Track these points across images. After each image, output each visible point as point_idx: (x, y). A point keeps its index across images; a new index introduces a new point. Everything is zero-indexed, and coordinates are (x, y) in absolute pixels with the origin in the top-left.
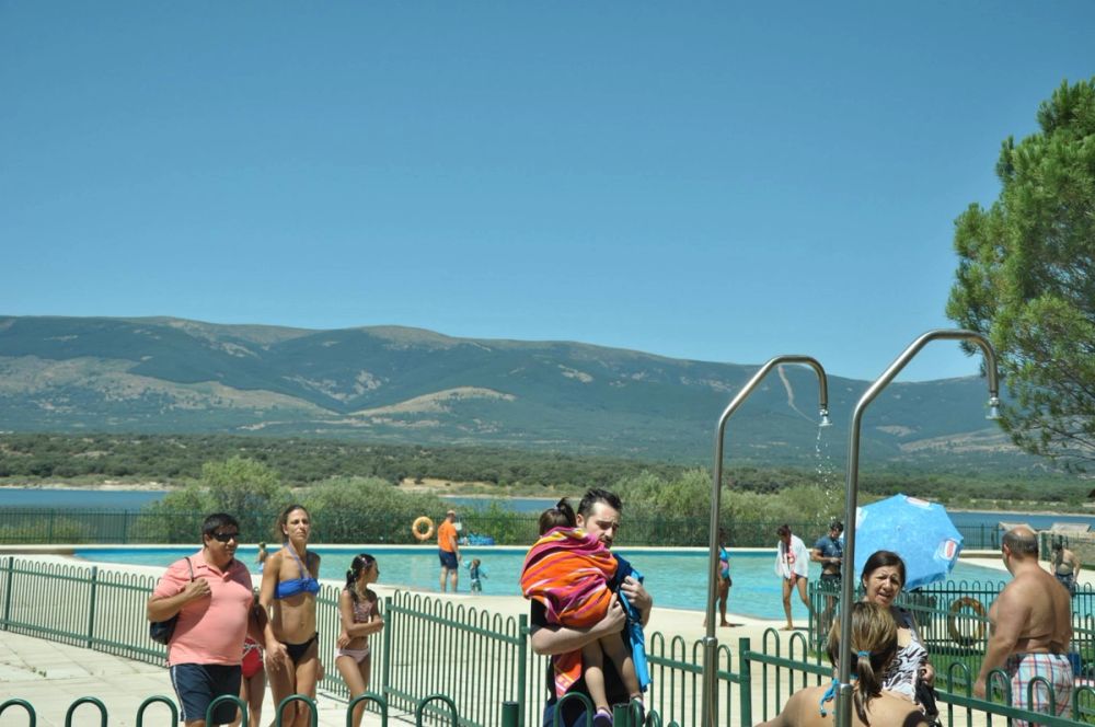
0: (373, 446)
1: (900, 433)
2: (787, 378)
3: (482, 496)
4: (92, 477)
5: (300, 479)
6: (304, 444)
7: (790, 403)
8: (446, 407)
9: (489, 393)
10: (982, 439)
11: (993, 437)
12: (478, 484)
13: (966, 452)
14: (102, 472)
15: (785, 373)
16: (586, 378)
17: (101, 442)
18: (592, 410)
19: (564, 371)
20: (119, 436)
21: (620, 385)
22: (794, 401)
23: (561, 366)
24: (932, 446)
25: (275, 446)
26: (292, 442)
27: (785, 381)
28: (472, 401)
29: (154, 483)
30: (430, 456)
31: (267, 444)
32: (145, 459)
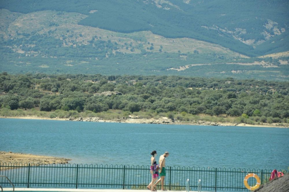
5: (276, 115)
6: (240, 84)
20: (93, 77)
25: (216, 85)
26: (229, 82)
29: (165, 118)
31: (209, 85)
32: (146, 98)
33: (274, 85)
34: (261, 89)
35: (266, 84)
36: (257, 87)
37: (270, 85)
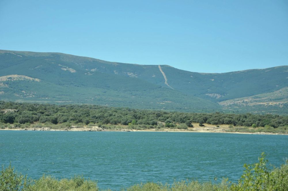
1: (217, 97)
2: (163, 71)
7: (166, 83)
8: (6, 85)
9: (27, 77)
10: (258, 99)
11: (263, 99)
13: (254, 105)
15: (162, 69)
16: (72, 71)
18: (78, 86)
19: (62, 67)
21: (90, 74)
22: (168, 82)
23: (59, 65)
24: (236, 103)
27: (163, 73)
28: (20, 82)
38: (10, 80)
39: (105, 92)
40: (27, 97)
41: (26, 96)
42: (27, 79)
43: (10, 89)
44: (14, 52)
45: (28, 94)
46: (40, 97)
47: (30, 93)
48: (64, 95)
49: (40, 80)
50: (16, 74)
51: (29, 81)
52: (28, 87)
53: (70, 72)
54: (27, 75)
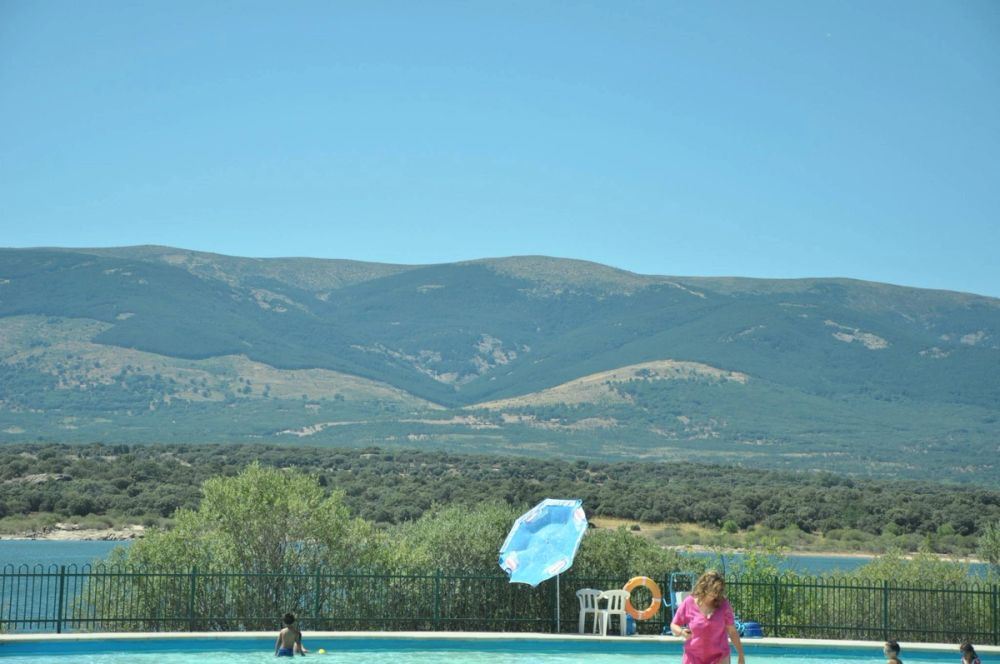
0: (505, 462)
3: (696, 548)
4: (36, 518)
6: (389, 459)
8: (628, 396)
9: (703, 370)
12: (688, 528)
14: (50, 509)
16: (874, 342)
17: (51, 457)
18: (889, 400)
19: (836, 330)
20: (81, 448)
21: (939, 354)
23: (829, 323)
25: (339, 462)
26: (368, 456)
28: (675, 384)
29: (139, 528)
30: (603, 479)
31: (326, 460)
32: (123, 485)
33: (457, 460)
34: (431, 470)
35: (443, 460)
36: (424, 465)
37: (450, 461)
38: (641, 378)
39: (991, 421)
40: (692, 438)
41: (688, 435)
42: (702, 375)
43: (638, 408)
44: (681, 280)
45: (697, 429)
46: (736, 439)
47: (706, 425)
48: (828, 431)
49: (747, 378)
50: (669, 358)
51: (706, 382)
52: (699, 403)
53: (866, 347)
54: (703, 362)
